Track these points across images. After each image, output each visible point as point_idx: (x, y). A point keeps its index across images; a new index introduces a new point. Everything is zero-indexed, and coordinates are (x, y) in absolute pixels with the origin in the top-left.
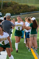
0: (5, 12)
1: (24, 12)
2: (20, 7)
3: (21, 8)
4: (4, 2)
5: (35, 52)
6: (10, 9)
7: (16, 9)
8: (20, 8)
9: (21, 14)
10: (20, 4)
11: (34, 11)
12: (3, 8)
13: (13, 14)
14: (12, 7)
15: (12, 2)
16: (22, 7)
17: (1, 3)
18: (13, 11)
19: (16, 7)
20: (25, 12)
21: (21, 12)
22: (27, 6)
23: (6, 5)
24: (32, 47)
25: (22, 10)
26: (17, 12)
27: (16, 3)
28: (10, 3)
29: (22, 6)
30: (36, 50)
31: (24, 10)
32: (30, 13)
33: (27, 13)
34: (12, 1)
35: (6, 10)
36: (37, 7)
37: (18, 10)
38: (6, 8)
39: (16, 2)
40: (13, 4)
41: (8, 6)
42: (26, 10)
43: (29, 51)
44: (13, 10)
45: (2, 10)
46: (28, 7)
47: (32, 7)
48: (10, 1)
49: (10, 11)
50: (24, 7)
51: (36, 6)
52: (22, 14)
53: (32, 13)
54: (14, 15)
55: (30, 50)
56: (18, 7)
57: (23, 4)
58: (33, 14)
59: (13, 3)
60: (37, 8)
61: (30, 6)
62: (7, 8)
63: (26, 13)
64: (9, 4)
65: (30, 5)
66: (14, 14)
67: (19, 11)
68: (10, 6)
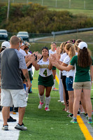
0: (16, 28)
1: (60, 30)
2: (52, 16)
3: (54, 20)
4: (13, 4)
5: (86, 123)
6: (27, 22)
7: (41, 22)
8: (51, 19)
9: (53, 33)
10: (51, 9)
11: (85, 27)
12: (11, 19)
13: (33, 34)
14: (33, 17)
15: (31, 5)
16: (56, 18)
17: (7, 8)
18: (34, 26)
19: (41, 18)
20: (64, 29)
21: (54, 28)
22: (67, 14)
23: (17, 13)
24: (79, 113)
25: (55, 25)
26: (45, 28)
27: (43, 9)
28: (27, 9)
29: (55, 14)
30: (90, 120)
31: (62, 25)
32: (76, 32)
33: (68, 31)
34: (31, 3)
35: (19, 23)
36: (91, 17)
37: (47, 25)
38: (18, 20)
39: (42, 5)
40: (35, 11)
41: (23, 16)
42: (64, 25)
43: (72, 121)
44: (36, 23)
45: (9, 24)
46: (71, 16)
47: (81, 17)
48: (28, 3)
49: (28, 25)
50: (61, 18)
51: (89, 16)
52: (56, 35)
53: (79, 32)
54: (36, 36)
55: (76, 120)
56: (47, 18)
57: (57, 10)
58: (82, 33)
59: (35, 8)
60: (91, 20)
61: (74, 14)
62: (20, 19)
63: (66, 31)
64: (24, 11)
65: (74, 12)
66: (38, 33)
67: (49, 27)
68: (28, 14)
